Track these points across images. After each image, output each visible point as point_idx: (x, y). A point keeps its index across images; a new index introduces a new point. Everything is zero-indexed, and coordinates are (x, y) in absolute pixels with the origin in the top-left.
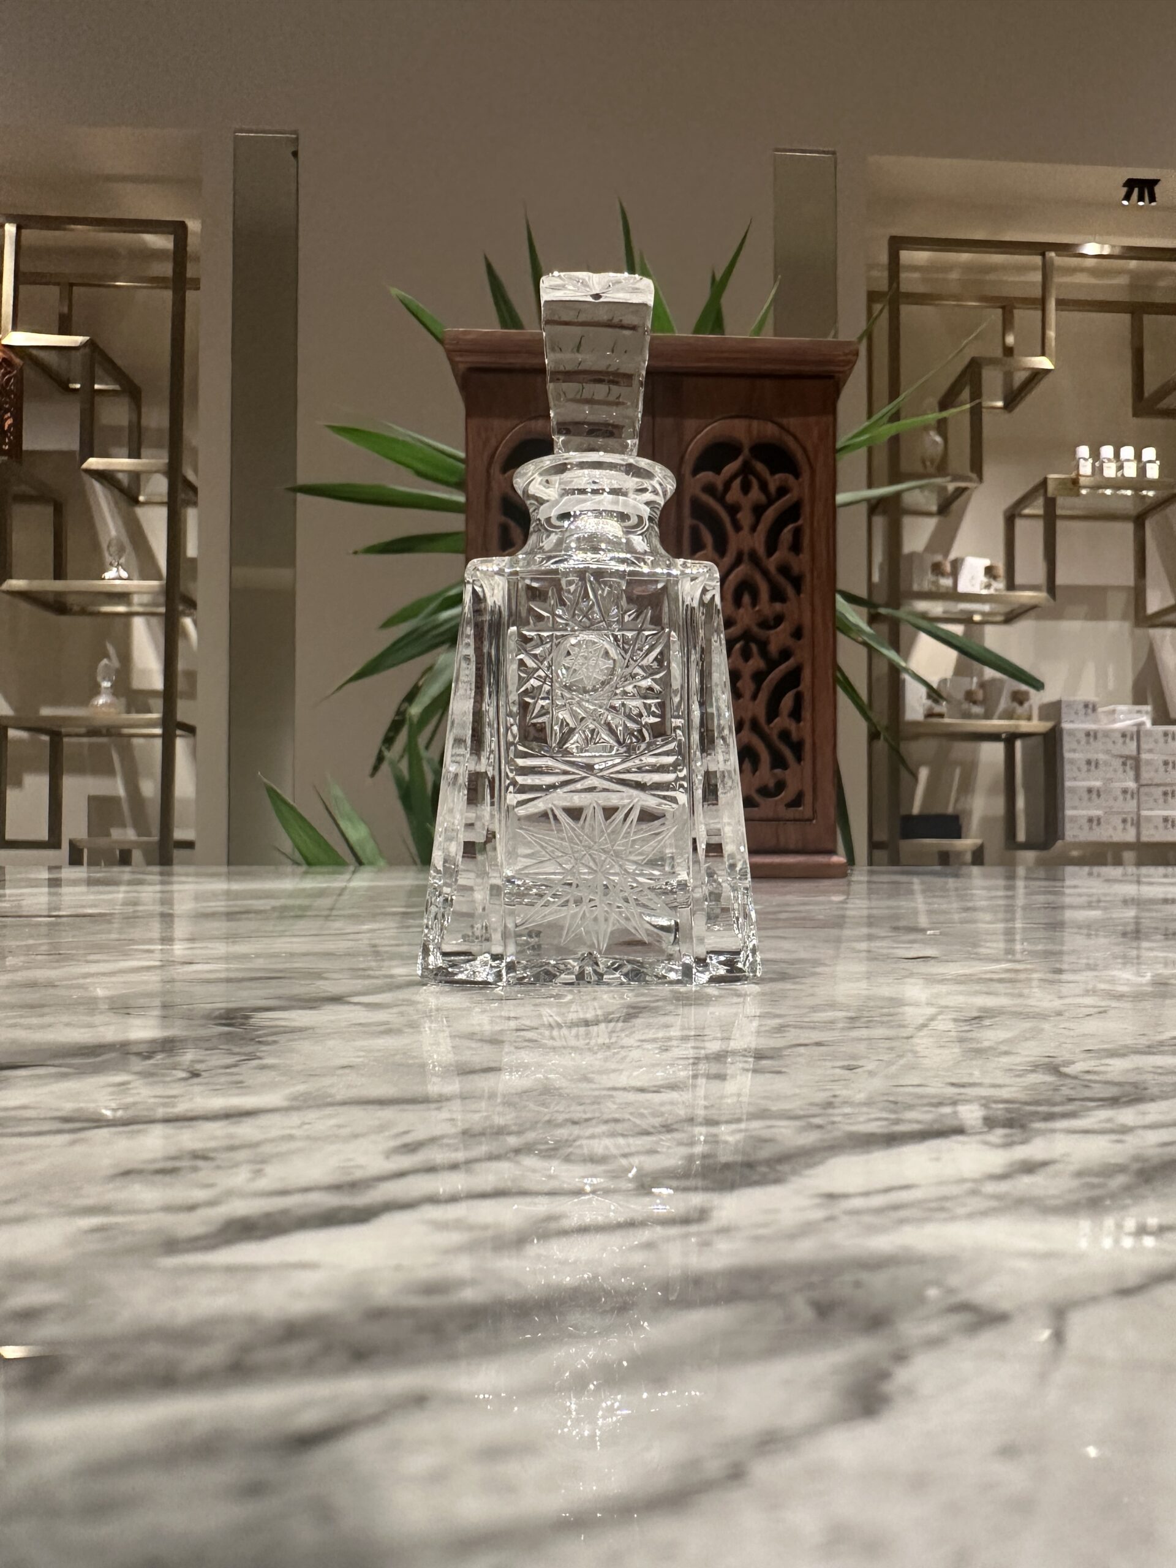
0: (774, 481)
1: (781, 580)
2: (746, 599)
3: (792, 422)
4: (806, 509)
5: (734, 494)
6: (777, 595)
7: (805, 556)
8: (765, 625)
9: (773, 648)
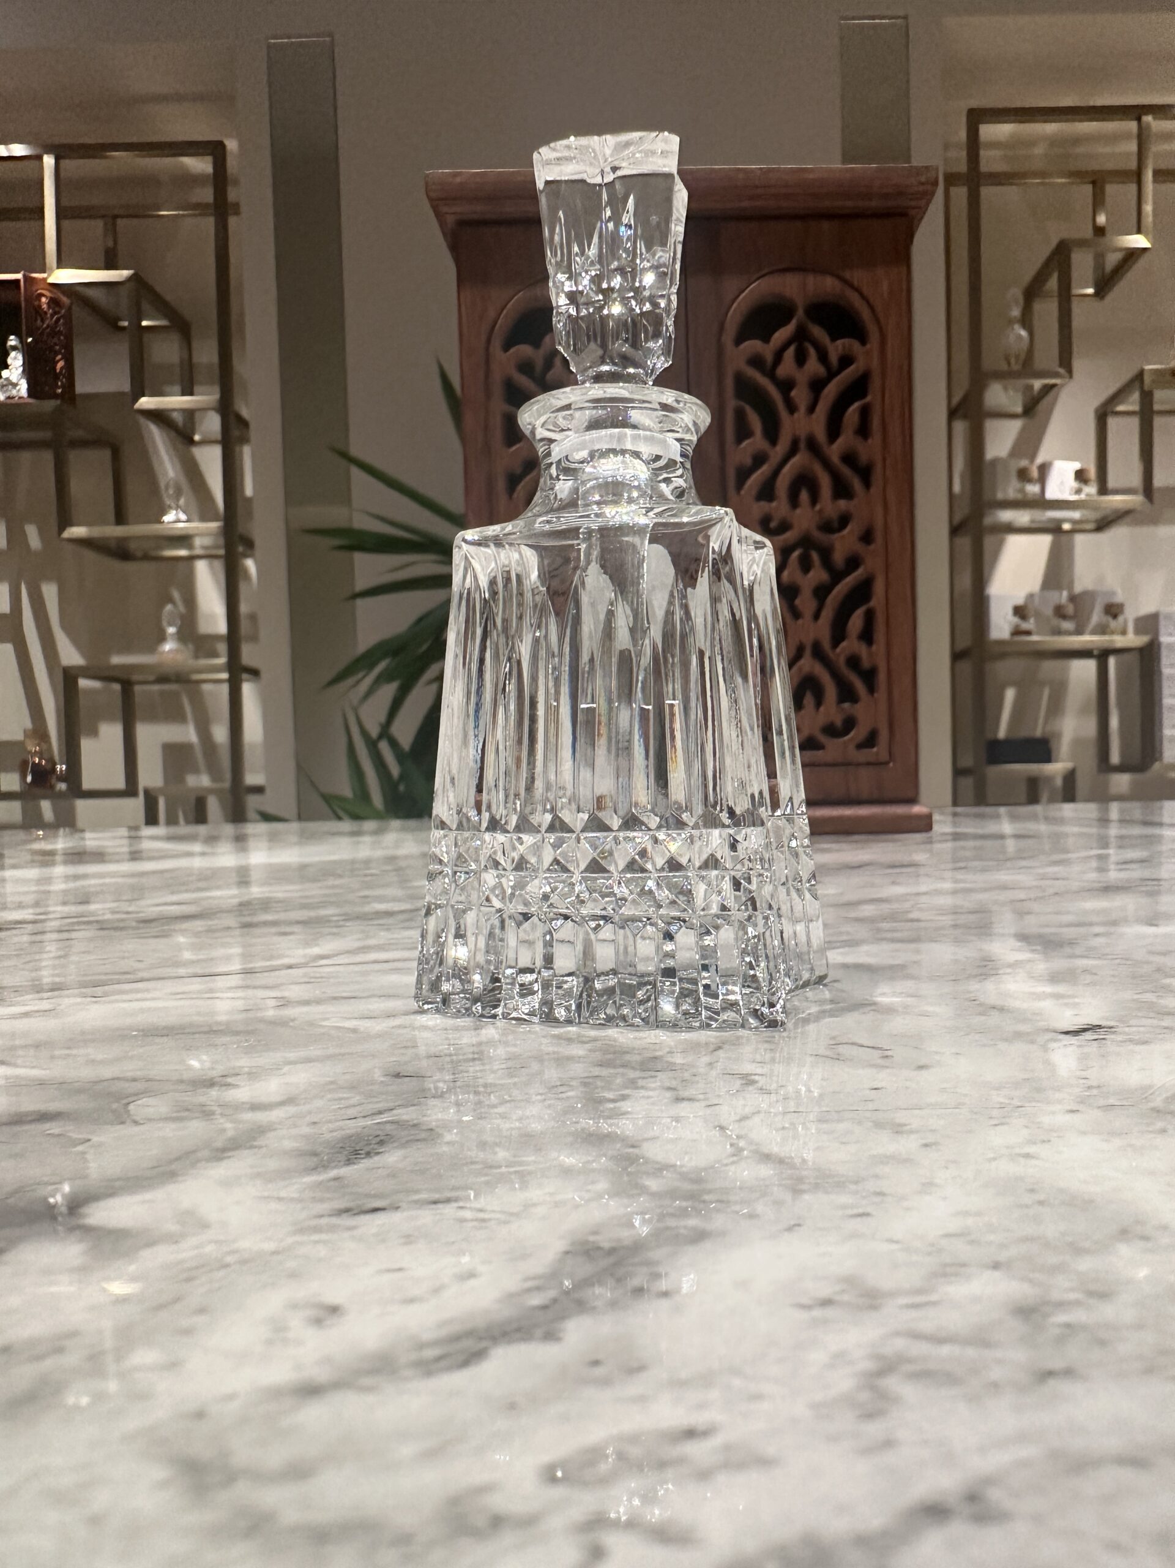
0: (836, 349)
1: (846, 471)
2: (804, 496)
3: (858, 276)
4: (876, 383)
5: (787, 367)
6: (842, 490)
7: (875, 440)
8: (828, 527)
9: (839, 557)
